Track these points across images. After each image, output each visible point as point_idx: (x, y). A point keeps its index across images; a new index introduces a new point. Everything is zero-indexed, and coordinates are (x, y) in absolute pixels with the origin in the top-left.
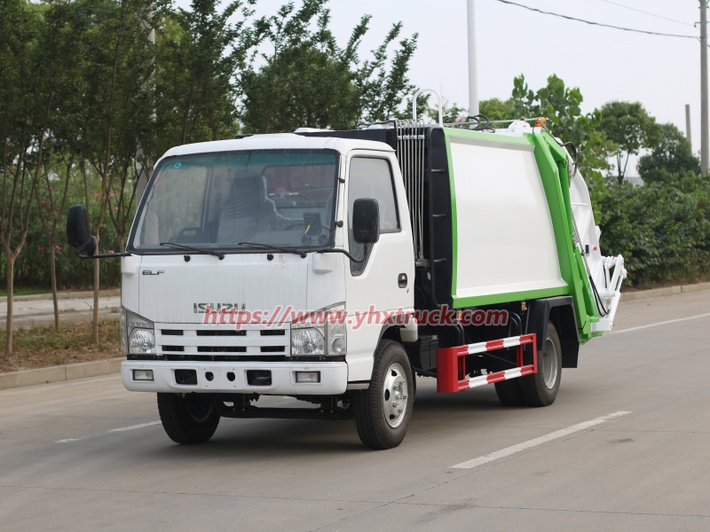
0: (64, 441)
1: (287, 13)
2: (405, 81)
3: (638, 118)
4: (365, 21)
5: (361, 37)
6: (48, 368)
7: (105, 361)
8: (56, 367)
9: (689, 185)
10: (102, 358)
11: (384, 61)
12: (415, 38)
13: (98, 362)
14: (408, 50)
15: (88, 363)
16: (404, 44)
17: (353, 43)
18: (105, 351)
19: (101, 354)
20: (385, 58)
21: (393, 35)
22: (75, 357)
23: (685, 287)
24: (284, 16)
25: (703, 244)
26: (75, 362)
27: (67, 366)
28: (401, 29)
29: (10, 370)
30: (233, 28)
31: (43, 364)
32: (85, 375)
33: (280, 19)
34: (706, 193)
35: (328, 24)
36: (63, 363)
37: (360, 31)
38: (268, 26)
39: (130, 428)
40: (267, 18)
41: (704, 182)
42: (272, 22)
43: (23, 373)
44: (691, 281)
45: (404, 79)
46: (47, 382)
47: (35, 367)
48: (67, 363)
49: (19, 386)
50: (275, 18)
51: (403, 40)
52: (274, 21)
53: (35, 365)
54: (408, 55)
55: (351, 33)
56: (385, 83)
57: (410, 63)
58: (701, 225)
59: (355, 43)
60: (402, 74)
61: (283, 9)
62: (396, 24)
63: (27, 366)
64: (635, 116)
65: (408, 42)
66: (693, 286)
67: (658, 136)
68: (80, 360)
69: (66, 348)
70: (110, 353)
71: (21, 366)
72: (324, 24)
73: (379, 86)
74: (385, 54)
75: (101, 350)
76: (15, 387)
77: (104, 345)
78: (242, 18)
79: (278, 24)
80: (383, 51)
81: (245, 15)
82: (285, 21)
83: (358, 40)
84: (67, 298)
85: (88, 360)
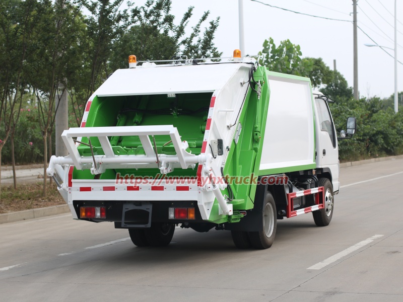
0: (62, 254)
1: (150, 5)
2: (212, 45)
3: (321, 66)
4: (190, 10)
5: (189, 19)
6: (24, 211)
7: (55, 207)
8: (28, 210)
9: (353, 105)
10: (52, 205)
11: (199, 33)
12: (218, 19)
13: (51, 207)
14: (214, 27)
15: (45, 208)
16: (212, 23)
17: (183, 22)
18: (52, 201)
19: (50, 203)
20: (199, 31)
21: (204, 18)
22: (37, 205)
23: (353, 163)
24: (148, 6)
25: (361, 138)
26: (37, 207)
27: (35, 210)
28: (209, 15)
29: (3, 213)
30: (122, 13)
31: (20, 209)
32: (45, 215)
33: (146, 8)
34: (363, 109)
35: (169, 11)
36: (31, 208)
37: (188, 15)
38: (139, 12)
39: (96, 246)
40: (139, 8)
41: (361, 103)
42: (142, 10)
43: (11, 214)
44: (356, 160)
45: (211, 44)
46: (24, 219)
47: (17, 211)
48: (33, 208)
49: (9, 222)
50: (143, 8)
51: (211, 21)
52: (142, 9)
53: (16, 209)
54: (214, 30)
55: (182, 17)
56: (201, 46)
57: (215, 34)
58: (361, 128)
59: (185, 23)
60: (210, 41)
61: (148, 2)
62: (206, 12)
63: (12, 210)
64: (319, 66)
65: (214, 22)
66: (357, 162)
67: (332, 77)
68: (40, 206)
69: (29, 199)
70: (55, 202)
71: (8, 210)
72: (168, 12)
73: (198, 47)
74: (199, 29)
75: (50, 200)
76: (7, 222)
77: (50, 197)
78: (127, 7)
79: (145, 11)
80: (198, 28)
81: (129, 6)
82: (149, 9)
83: (186, 21)
84: (6, 170)
85: (44, 206)
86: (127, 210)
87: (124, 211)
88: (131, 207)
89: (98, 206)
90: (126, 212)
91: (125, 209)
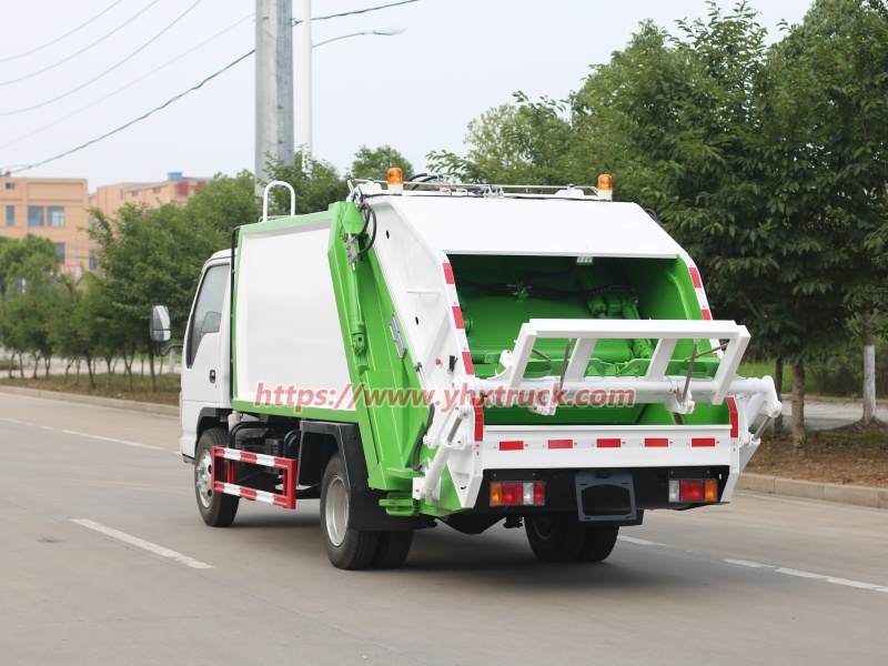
86: (584, 487)
87: (579, 489)
88: (592, 482)
89: (528, 480)
90: (583, 492)
91: (580, 485)
